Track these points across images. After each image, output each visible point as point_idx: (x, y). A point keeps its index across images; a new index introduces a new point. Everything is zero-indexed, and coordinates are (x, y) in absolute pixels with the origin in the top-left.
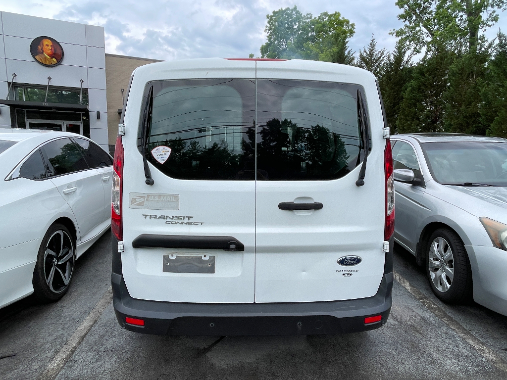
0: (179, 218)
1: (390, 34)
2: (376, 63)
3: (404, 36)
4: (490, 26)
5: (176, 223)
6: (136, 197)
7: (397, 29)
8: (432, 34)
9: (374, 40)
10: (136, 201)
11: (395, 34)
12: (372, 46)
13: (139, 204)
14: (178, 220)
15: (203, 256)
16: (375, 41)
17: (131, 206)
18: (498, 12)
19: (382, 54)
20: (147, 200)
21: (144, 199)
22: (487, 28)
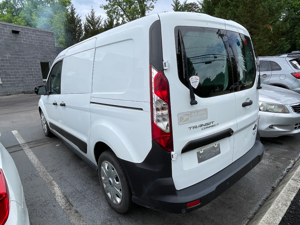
0: (208, 124)
1: (101, 7)
2: (97, 24)
3: (109, 10)
4: (151, 10)
5: (207, 127)
6: (183, 116)
7: (104, 5)
8: (123, 10)
9: (92, 10)
10: (183, 119)
11: (103, 8)
12: (93, 13)
13: (185, 121)
14: (208, 125)
15: (215, 145)
16: (94, 10)
17: (180, 123)
18: (153, 4)
19: (99, 19)
20: (190, 116)
21: (189, 116)
22: (150, 11)
